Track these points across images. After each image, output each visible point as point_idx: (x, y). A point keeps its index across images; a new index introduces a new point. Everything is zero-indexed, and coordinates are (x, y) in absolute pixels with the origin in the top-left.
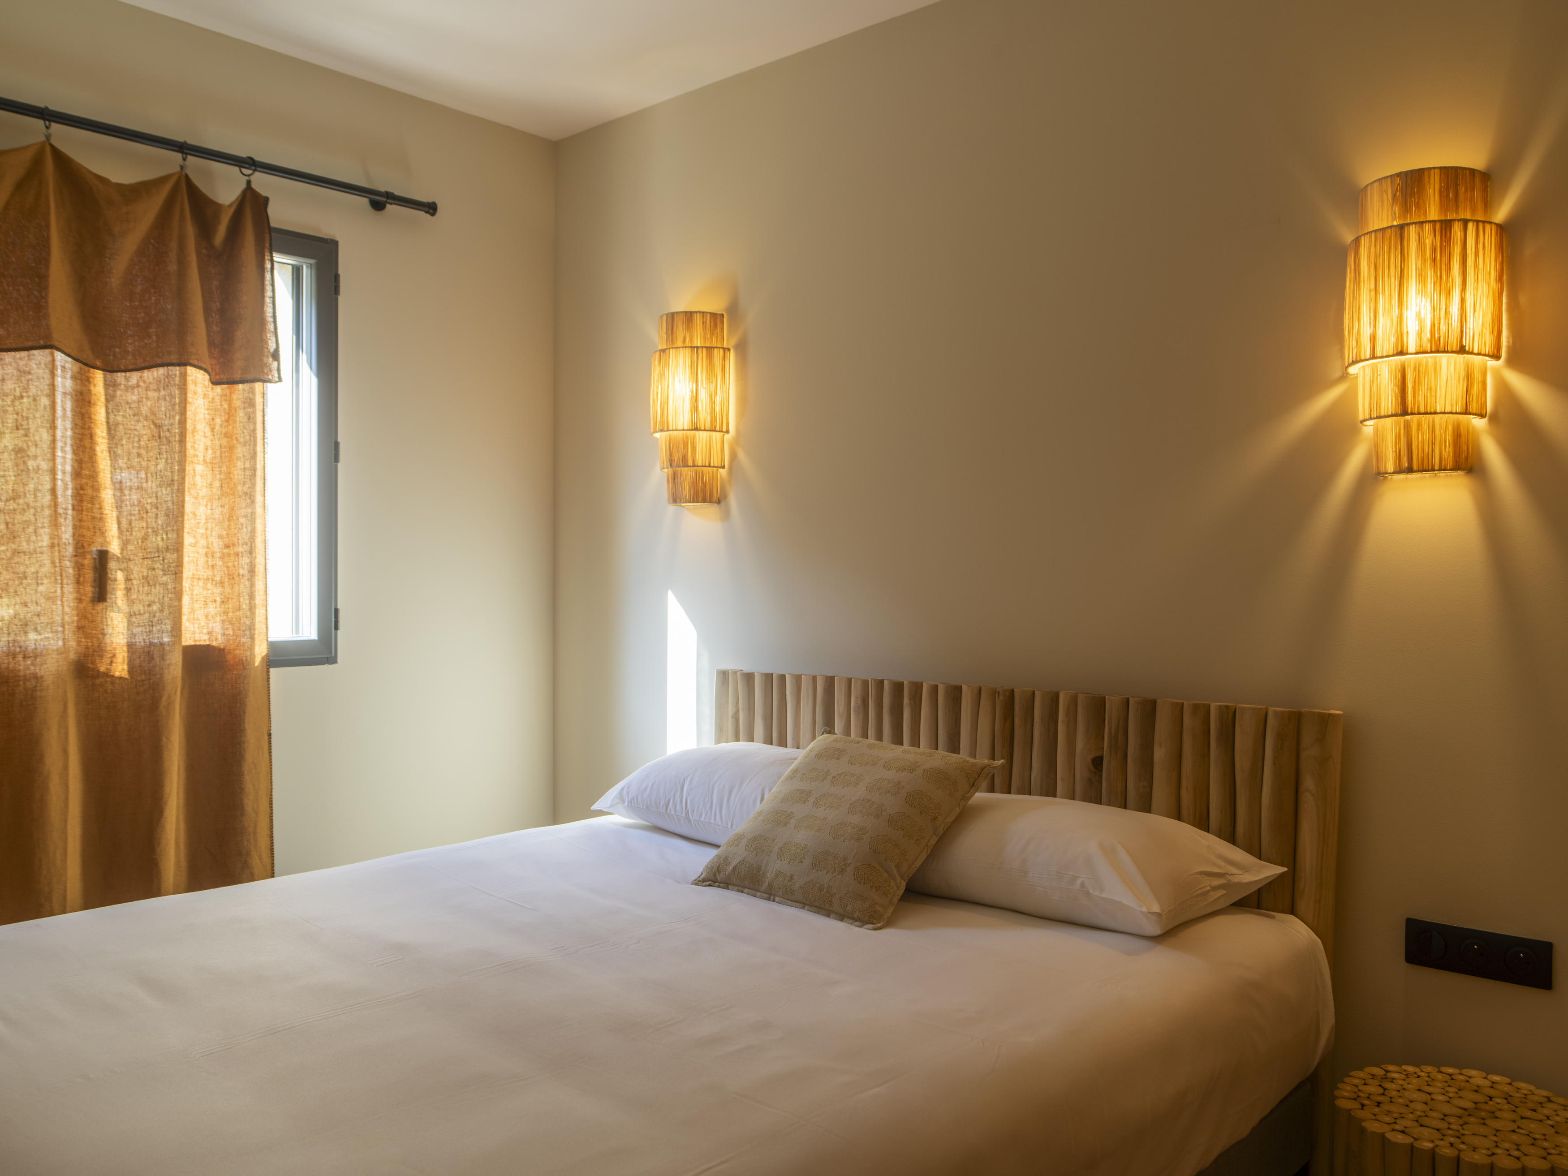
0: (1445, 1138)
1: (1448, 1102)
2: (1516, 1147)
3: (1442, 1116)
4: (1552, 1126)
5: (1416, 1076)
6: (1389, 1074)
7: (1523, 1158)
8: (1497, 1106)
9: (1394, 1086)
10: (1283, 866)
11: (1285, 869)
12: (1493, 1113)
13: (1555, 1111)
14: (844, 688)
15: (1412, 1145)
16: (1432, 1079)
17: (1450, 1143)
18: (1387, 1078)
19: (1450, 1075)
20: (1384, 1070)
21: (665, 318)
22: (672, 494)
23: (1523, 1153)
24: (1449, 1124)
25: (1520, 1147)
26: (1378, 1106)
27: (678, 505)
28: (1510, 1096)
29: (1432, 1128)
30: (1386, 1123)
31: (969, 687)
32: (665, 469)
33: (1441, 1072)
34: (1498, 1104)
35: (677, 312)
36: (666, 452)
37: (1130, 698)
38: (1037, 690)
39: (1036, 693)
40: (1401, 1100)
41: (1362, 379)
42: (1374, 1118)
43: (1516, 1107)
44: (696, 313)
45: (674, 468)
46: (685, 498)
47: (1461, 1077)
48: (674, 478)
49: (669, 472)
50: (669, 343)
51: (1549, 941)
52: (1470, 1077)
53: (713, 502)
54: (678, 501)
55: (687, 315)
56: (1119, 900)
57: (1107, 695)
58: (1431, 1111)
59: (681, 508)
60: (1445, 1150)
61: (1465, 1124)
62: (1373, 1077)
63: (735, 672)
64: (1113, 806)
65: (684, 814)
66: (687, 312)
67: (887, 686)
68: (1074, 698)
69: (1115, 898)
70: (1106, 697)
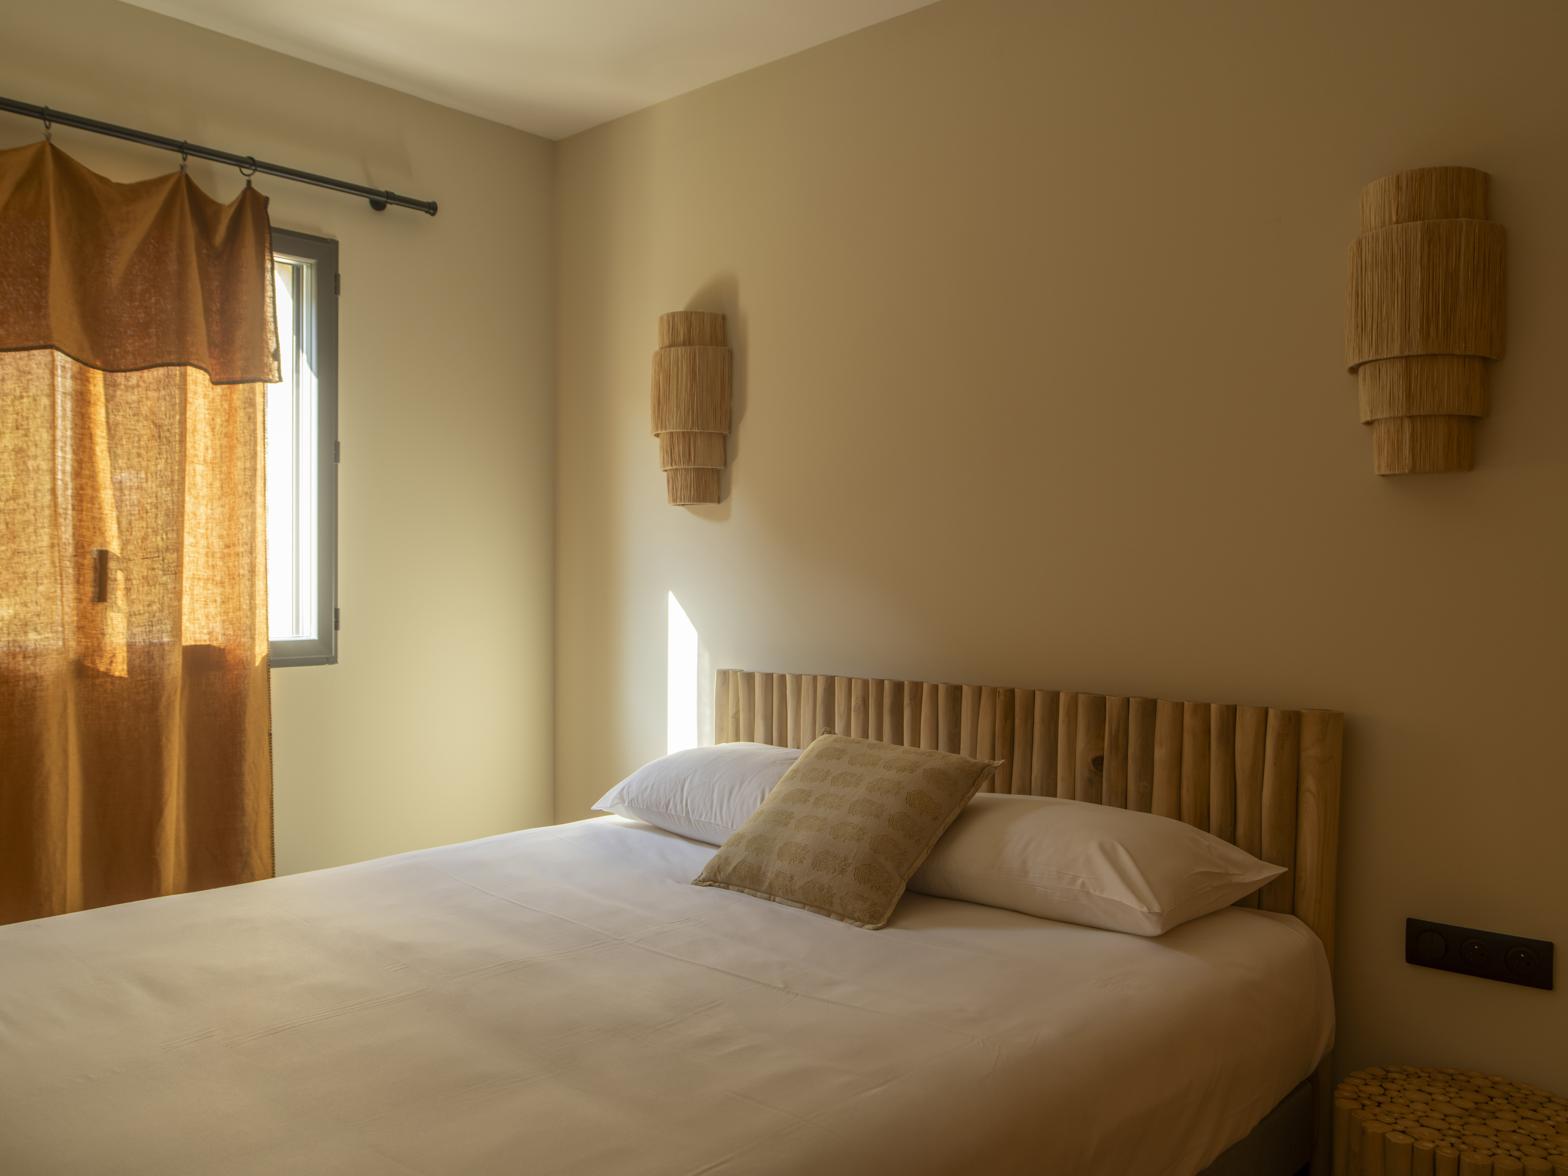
0: (1445, 1138)
1: (1449, 1102)
2: (1516, 1147)
3: (1443, 1117)
4: (1553, 1127)
5: (1417, 1076)
6: (1389, 1075)
7: (1524, 1158)
8: (1498, 1106)
9: (1394, 1086)
10: (1283, 865)
11: (1285, 869)
12: (1494, 1113)
13: (1556, 1111)
14: (844, 688)
15: (1413, 1146)
16: (1433, 1080)
17: (1451, 1143)
18: (1388, 1078)
19: (1451, 1075)
20: (1385, 1070)
21: (665, 318)
22: (673, 495)
23: (1524, 1153)
24: (1450, 1124)
25: (1521, 1148)
26: (1379, 1106)
27: (679, 505)
28: (1511, 1096)
29: (1433, 1128)
30: (1387, 1124)
31: (969, 686)
32: (665, 469)
33: (1442, 1072)
34: (1499, 1104)
35: (677, 313)
36: (667, 452)
37: (1131, 699)
38: (1038, 690)
39: (1037, 693)
40: (1401, 1101)
41: (1364, 379)
42: (1375, 1118)
43: (1517, 1107)
44: (696, 313)
45: (674, 467)
46: (685, 498)
47: (1462, 1077)
48: (675, 478)
49: (670, 472)
50: (669, 342)
51: (1551, 941)
52: (1471, 1077)
53: (713, 502)
54: (679, 500)
55: (687, 315)
56: (1120, 900)
57: (1108, 695)
58: (1432, 1112)
59: (682, 508)
60: (1445, 1151)
61: (1465, 1124)
62: (1374, 1077)
63: (735, 672)
64: (1114, 806)
65: (684, 814)
66: (687, 312)
67: (887, 685)
68: (1074, 699)
69: (1115, 898)
70: (1107, 697)
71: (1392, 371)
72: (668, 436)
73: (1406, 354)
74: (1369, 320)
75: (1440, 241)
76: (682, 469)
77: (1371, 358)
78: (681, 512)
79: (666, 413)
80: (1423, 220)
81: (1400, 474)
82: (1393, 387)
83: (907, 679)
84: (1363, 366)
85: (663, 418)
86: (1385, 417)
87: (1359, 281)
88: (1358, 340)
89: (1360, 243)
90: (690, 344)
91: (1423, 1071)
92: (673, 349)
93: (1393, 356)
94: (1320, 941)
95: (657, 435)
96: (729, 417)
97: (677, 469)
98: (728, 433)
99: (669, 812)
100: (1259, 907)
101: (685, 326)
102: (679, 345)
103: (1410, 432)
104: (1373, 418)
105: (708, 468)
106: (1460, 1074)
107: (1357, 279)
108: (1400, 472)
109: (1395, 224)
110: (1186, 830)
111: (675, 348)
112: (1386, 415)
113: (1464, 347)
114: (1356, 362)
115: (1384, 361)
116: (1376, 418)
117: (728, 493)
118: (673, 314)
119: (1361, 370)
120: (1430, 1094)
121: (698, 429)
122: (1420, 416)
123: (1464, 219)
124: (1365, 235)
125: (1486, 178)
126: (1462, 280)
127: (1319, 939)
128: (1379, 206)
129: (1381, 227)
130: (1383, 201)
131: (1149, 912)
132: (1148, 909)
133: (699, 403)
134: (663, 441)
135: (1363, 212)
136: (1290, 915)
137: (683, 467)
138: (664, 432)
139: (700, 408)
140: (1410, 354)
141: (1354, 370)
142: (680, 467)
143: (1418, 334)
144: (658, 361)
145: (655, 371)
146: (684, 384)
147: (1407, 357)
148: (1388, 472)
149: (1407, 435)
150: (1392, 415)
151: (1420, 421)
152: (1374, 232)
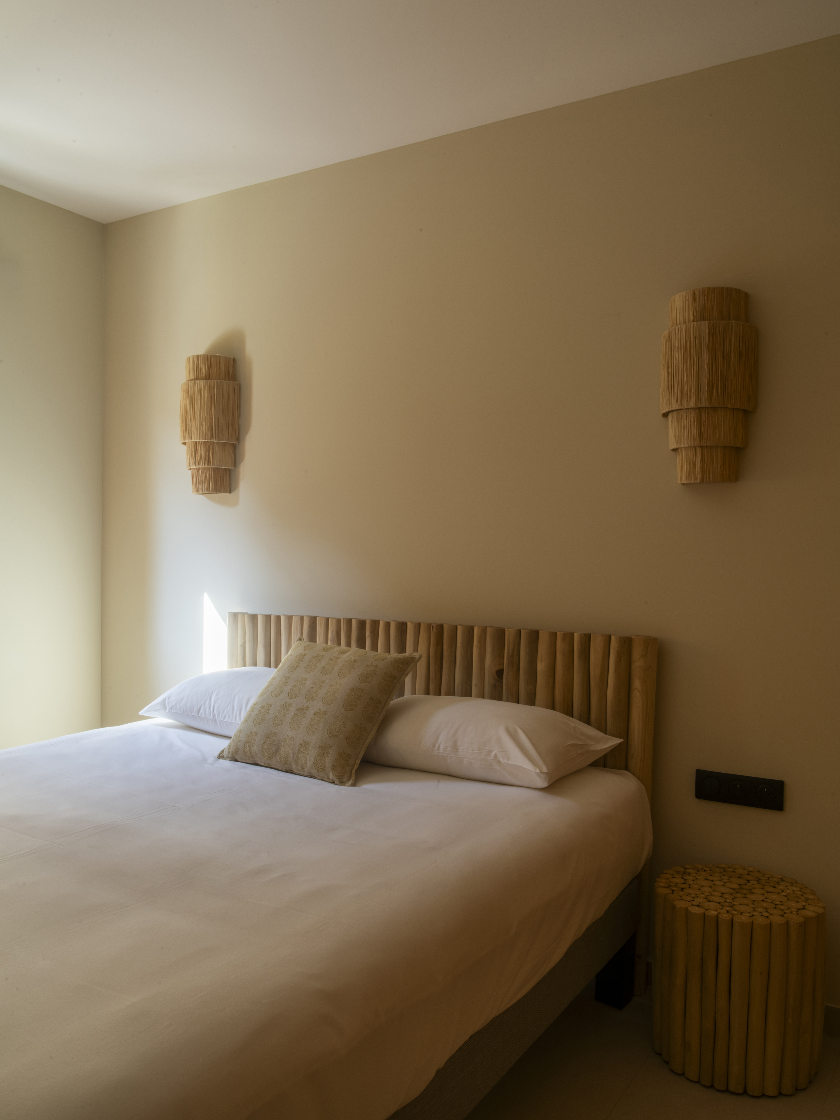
0: (723, 908)
1: (724, 885)
2: (765, 910)
3: (721, 895)
4: (786, 896)
5: (703, 870)
6: (686, 870)
7: (770, 917)
8: (752, 886)
9: (690, 878)
10: (620, 738)
11: (622, 740)
12: (751, 890)
13: (787, 887)
14: (323, 625)
15: (704, 914)
16: (713, 872)
17: (727, 911)
18: (686, 873)
19: (724, 868)
20: (684, 868)
21: (191, 359)
22: (196, 486)
23: (770, 914)
24: (725, 899)
25: (768, 910)
26: (682, 891)
27: (200, 494)
28: (760, 879)
29: (716, 902)
30: (688, 901)
31: (412, 623)
32: (190, 468)
33: (718, 867)
34: (753, 884)
35: (200, 355)
36: (192, 456)
37: (522, 630)
38: (460, 625)
39: (459, 627)
40: (695, 886)
41: (672, 421)
42: (681, 898)
43: (764, 886)
44: (214, 356)
45: (197, 467)
46: (206, 489)
47: (730, 869)
48: (198, 474)
49: (194, 470)
50: (194, 377)
51: (782, 780)
52: (735, 869)
53: (226, 492)
54: (200, 491)
55: (208, 357)
56: (521, 765)
57: (507, 628)
58: (714, 892)
59: (202, 496)
60: (724, 915)
61: (734, 898)
62: (678, 873)
63: (243, 614)
64: (510, 702)
65: (212, 717)
66: (208, 355)
67: (354, 623)
68: (484, 630)
69: (518, 764)
70: (506, 629)
71: (690, 417)
72: (193, 444)
73: (699, 406)
74: (676, 383)
75: (719, 334)
76: (203, 468)
77: (677, 408)
78: (201, 499)
79: (192, 427)
80: (709, 320)
81: (694, 483)
82: (690, 427)
83: (368, 618)
84: (671, 413)
85: (190, 431)
86: (685, 446)
87: (670, 358)
88: (669, 396)
89: (670, 333)
90: (209, 379)
91: (706, 867)
92: (197, 381)
93: (691, 407)
94: (644, 787)
95: (184, 444)
96: (238, 432)
97: (199, 468)
98: (237, 444)
99: (200, 715)
100: (605, 766)
101: (206, 365)
102: (201, 379)
103: (701, 456)
104: (678, 447)
105: (222, 468)
106: (729, 867)
107: (668, 357)
108: (694, 482)
109: (692, 322)
110: (558, 716)
111: (198, 381)
112: (686, 445)
113: (733, 403)
114: (668, 410)
115: (685, 410)
116: (680, 447)
117: (237, 486)
118: (198, 357)
119: (670, 415)
120: (712, 881)
121: (216, 440)
122: (707, 446)
123: (734, 321)
124: (673, 328)
125: (746, 295)
126: (732, 360)
127: (643, 785)
128: (682, 310)
129: (684, 323)
130: (685, 306)
131: (541, 772)
132: (540, 770)
133: (216, 421)
134: (189, 447)
135: (672, 312)
136: (624, 771)
137: (204, 467)
138: (190, 441)
139: (217, 425)
140: (701, 406)
141: (666, 415)
142: (202, 467)
143: (706, 394)
144: (185, 390)
145: (183, 397)
146: (205, 407)
147: (699, 408)
148: (687, 482)
149: (699, 459)
150: (690, 445)
151: (707, 450)
152: (679, 326)
